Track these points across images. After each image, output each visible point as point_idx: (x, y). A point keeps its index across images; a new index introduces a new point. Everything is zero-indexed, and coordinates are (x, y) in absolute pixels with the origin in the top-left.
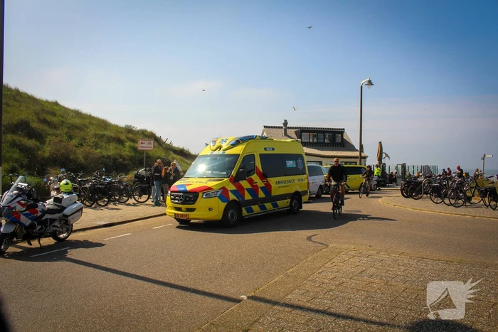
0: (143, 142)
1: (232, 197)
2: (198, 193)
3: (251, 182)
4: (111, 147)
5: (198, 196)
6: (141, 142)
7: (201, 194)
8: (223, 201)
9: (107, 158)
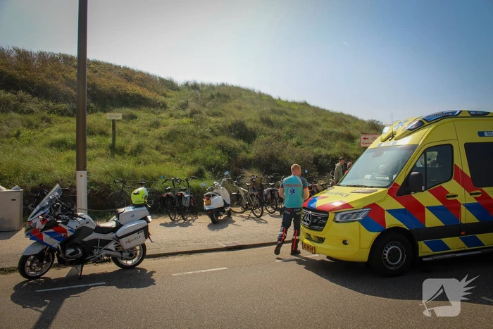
0: (367, 137)
1: (391, 221)
2: (327, 213)
3: (441, 194)
4: (337, 145)
5: (326, 218)
6: (363, 137)
7: (331, 215)
8: (370, 229)
9: (325, 158)
